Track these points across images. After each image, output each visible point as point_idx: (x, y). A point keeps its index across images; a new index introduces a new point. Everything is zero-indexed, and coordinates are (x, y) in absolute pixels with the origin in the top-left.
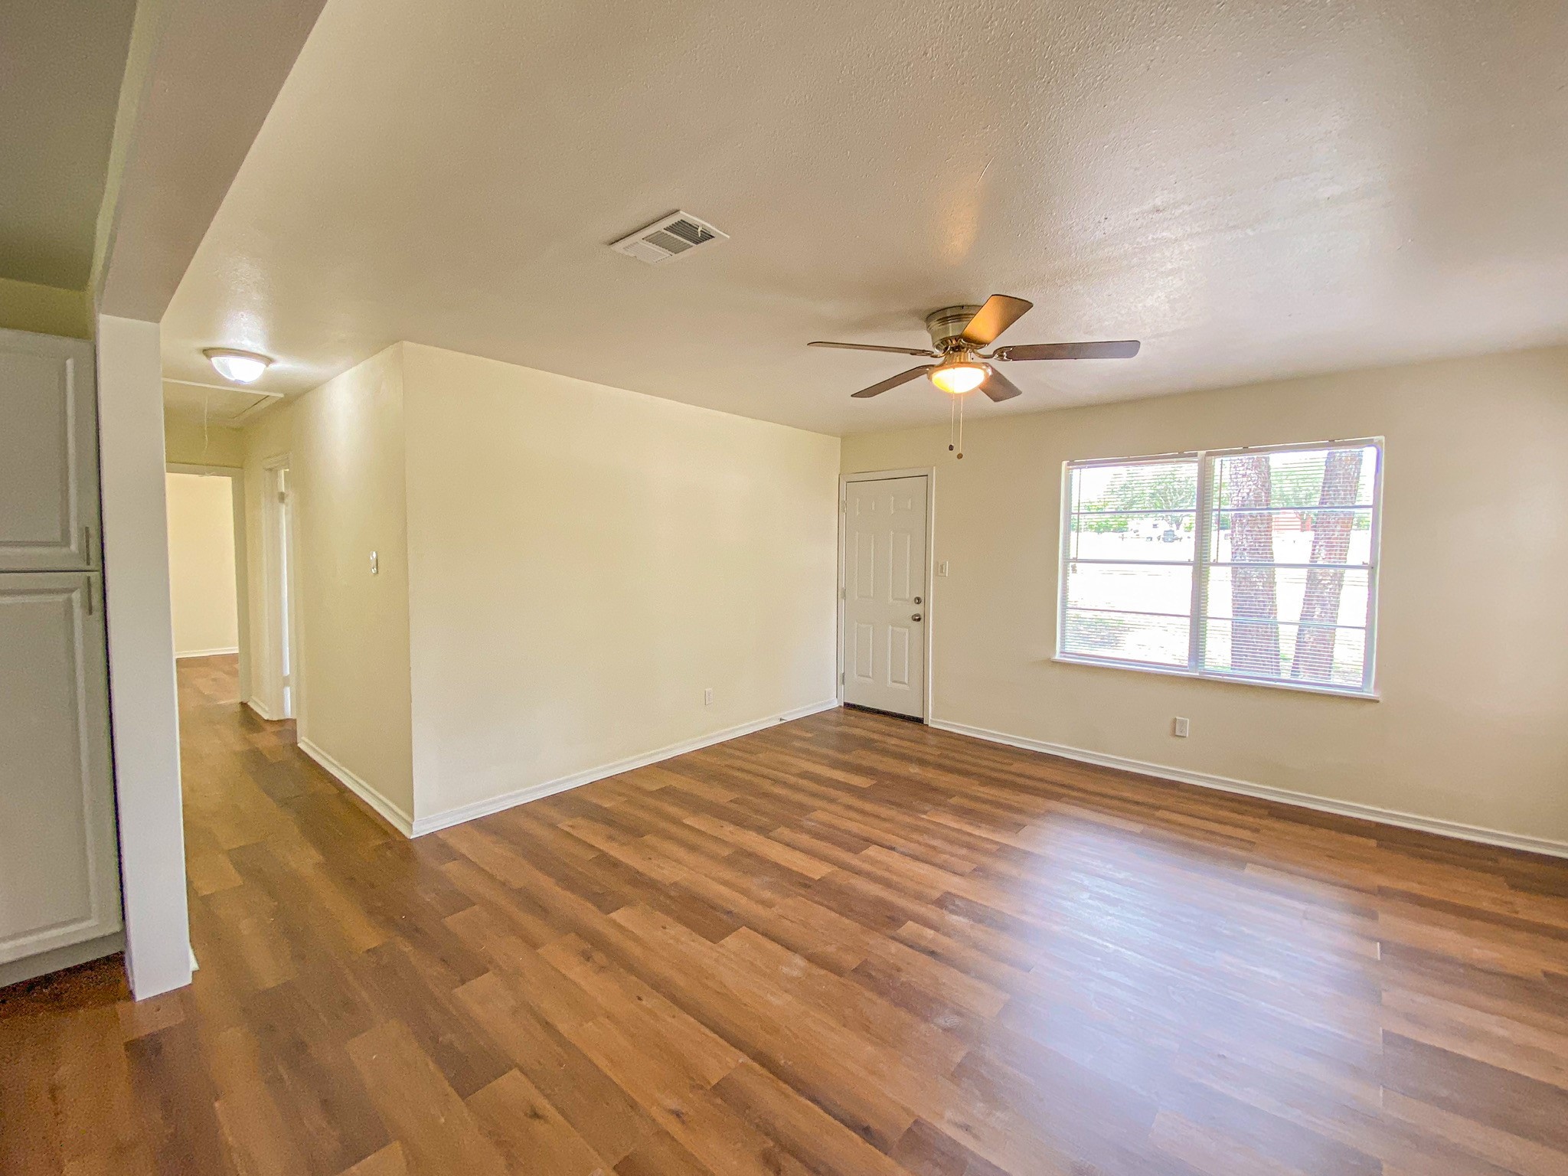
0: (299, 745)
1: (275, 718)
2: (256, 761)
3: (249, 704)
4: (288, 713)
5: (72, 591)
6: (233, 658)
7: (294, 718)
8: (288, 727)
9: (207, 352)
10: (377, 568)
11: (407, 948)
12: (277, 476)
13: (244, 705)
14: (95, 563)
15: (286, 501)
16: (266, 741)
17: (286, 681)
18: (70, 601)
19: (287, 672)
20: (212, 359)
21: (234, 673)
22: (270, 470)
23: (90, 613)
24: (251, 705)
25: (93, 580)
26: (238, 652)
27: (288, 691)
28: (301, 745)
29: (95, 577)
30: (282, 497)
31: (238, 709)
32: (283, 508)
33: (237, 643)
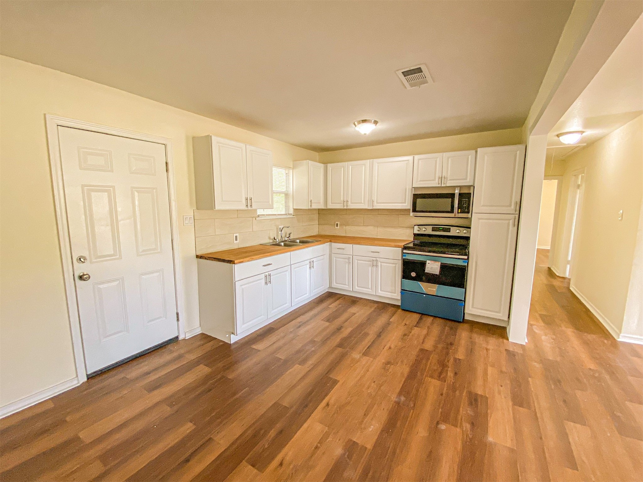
0: (570, 288)
1: (561, 276)
2: (552, 289)
3: (551, 268)
4: (567, 275)
5: (510, 220)
6: (548, 251)
7: (570, 278)
8: (566, 281)
9: (558, 136)
10: (622, 218)
11: (607, 377)
12: (577, 178)
13: (549, 268)
14: (518, 212)
15: (580, 188)
16: (556, 283)
17: (568, 262)
18: (509, 223)
19: (569, 259)
20: (560, 138)
21: (547, 257)
22: (575, 175)
23: (514, 227)
24: (552, 269)
25: (516, 217)
26: (549, 249)
27: (568, 266)
28: (571, 288)
29: (517, 216)
30: (579, 186)
31: (547, 269)
32: (578, 191)
33: (550, 245)
